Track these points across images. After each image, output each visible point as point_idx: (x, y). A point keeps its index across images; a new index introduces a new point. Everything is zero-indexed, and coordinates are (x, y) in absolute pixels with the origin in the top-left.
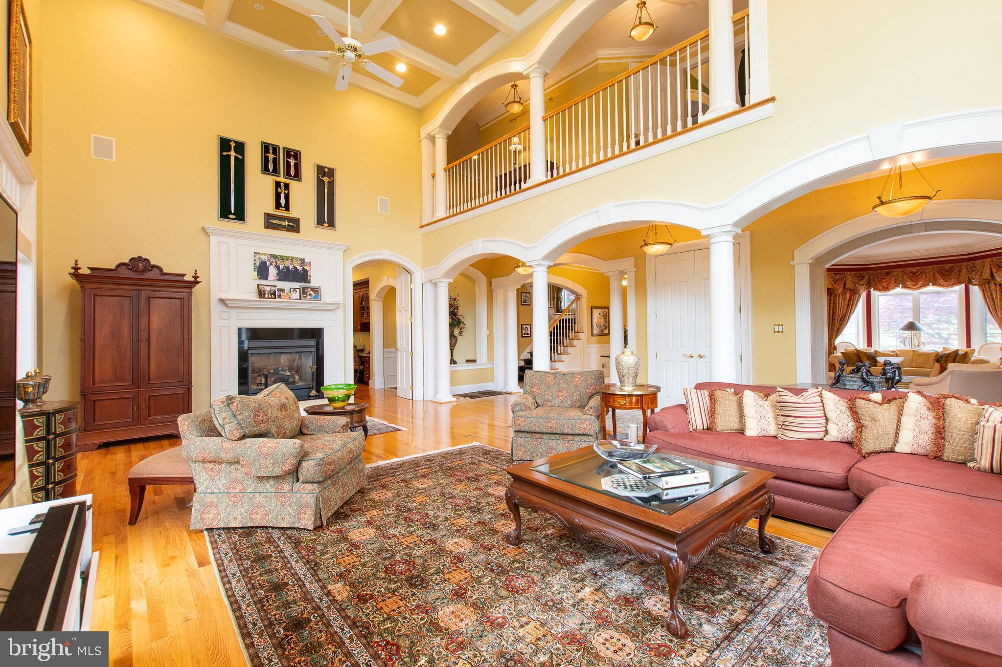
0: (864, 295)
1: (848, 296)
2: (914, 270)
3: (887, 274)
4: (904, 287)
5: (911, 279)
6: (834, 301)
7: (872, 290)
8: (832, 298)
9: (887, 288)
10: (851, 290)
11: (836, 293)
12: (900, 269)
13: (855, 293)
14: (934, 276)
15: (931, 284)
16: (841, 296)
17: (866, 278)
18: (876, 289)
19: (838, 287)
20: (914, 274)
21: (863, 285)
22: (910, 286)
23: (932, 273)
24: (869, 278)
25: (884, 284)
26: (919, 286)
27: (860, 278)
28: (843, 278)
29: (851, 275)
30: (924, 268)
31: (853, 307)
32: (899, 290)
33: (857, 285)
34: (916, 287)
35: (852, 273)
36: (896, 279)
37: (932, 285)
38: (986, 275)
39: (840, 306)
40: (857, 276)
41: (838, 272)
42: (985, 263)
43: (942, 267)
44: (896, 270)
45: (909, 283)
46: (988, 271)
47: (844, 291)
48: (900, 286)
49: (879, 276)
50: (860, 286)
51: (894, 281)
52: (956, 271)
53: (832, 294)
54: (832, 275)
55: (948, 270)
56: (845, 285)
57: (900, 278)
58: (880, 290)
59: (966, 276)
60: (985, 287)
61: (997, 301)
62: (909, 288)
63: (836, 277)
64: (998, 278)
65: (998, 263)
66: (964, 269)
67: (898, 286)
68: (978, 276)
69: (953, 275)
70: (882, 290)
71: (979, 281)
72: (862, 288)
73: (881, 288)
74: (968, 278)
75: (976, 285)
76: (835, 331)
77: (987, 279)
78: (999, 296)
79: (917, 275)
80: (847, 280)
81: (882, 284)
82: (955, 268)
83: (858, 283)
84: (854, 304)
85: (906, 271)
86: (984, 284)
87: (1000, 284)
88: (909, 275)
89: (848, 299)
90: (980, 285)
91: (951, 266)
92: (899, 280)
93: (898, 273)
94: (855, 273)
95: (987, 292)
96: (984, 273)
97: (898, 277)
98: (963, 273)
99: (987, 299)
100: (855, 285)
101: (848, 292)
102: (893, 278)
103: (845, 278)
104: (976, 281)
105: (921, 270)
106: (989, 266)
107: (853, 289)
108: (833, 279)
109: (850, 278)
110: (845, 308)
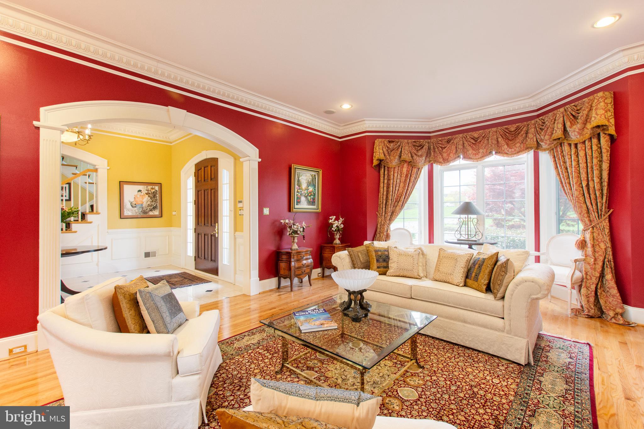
0: (424, 169)
1: (405, 170)
2: (476, 135)
3: (448, 142)
4: (466, 157)
5: (472, 147)
6: (388, 176)
7: (434, 164)
8: (386, 172)
9: (447, 159)
10: (408, 163)
11: (390, 165)
12: (461, 135)
13: (412, 164)
14: (498, 141)
15: (494, 152)
16: (396, 169)
18: (437, 162)
19: (392, 158)
20: (475, 139)
21: (421, 156)
22: (471, 156)
23: (495, 137)
24: (429, 148)
25: (445, 155)
26: (480, 155)
27: (420, 148)
28: (399, 146)
29: (408, 143)
30: (487, 131)
31: (411, 184)
32: (461, 162)
33: (415, 157)
35: (410, 141)
36: (456, 147)
37: (496, 153)
38: (558, 133)
39: (395, 183)
40: (414, 146)
41: (393, 140)
42: (558, 115)
43: (506, 128)
44: (457, 135)
45: (470, 152)
46: (560, 126)
47: (401, 163)
48: (461, 156)
49: (440, 145)
50: (418, 158)
51: (454, 151)
52: (522, 132)
53: (386, 168)
54: (386, 142)
55: (513, 133)
56: (400, 157)
57: (461, 147)
58: (440, 162)
59: (535, 138)
60: (557, 151)
61: (572, 171)
62: (470, 158)
63: (390, 146)
64: (573, 134)
65: (574, 113)
66: (533, 130)
67: (459, 157)
68: (547, 137)
69: (520, 138)
70: (442, 163)
71: (550, 144)
72: (421, 161)
73: (441, 160)
74: (537, 141)
75: (545, 150)
76: (390, 214)
77: (559, 139)
78: (574, 163)
79: (479, 141)
80: (403, 150)
81: (442, 156)
82: (521, 130)
83: (416, 155)
84: (411, 180)
85: (468, 137)
86: (556, 148)
87: (576, 145)
88: (470, 141)
89: (405, 174)
90: (551, 150)
91: (518, 126)
92: (458, 148)
93: (458, 139)
94: (414, 142)
95: (559, 159)
96: (556, 131)
97: (458, 145)
98: (530, 135)
99: (559, 168)
100: (412, 157)
101: (405, 165)
102: (454, 147)
103: (401, 147)
104: (546, 144)
105: (483, 135)
106: (562, 119)
107: (410, 162)
108: (387, 148)
109: (407, 148)
110: (402, 185)
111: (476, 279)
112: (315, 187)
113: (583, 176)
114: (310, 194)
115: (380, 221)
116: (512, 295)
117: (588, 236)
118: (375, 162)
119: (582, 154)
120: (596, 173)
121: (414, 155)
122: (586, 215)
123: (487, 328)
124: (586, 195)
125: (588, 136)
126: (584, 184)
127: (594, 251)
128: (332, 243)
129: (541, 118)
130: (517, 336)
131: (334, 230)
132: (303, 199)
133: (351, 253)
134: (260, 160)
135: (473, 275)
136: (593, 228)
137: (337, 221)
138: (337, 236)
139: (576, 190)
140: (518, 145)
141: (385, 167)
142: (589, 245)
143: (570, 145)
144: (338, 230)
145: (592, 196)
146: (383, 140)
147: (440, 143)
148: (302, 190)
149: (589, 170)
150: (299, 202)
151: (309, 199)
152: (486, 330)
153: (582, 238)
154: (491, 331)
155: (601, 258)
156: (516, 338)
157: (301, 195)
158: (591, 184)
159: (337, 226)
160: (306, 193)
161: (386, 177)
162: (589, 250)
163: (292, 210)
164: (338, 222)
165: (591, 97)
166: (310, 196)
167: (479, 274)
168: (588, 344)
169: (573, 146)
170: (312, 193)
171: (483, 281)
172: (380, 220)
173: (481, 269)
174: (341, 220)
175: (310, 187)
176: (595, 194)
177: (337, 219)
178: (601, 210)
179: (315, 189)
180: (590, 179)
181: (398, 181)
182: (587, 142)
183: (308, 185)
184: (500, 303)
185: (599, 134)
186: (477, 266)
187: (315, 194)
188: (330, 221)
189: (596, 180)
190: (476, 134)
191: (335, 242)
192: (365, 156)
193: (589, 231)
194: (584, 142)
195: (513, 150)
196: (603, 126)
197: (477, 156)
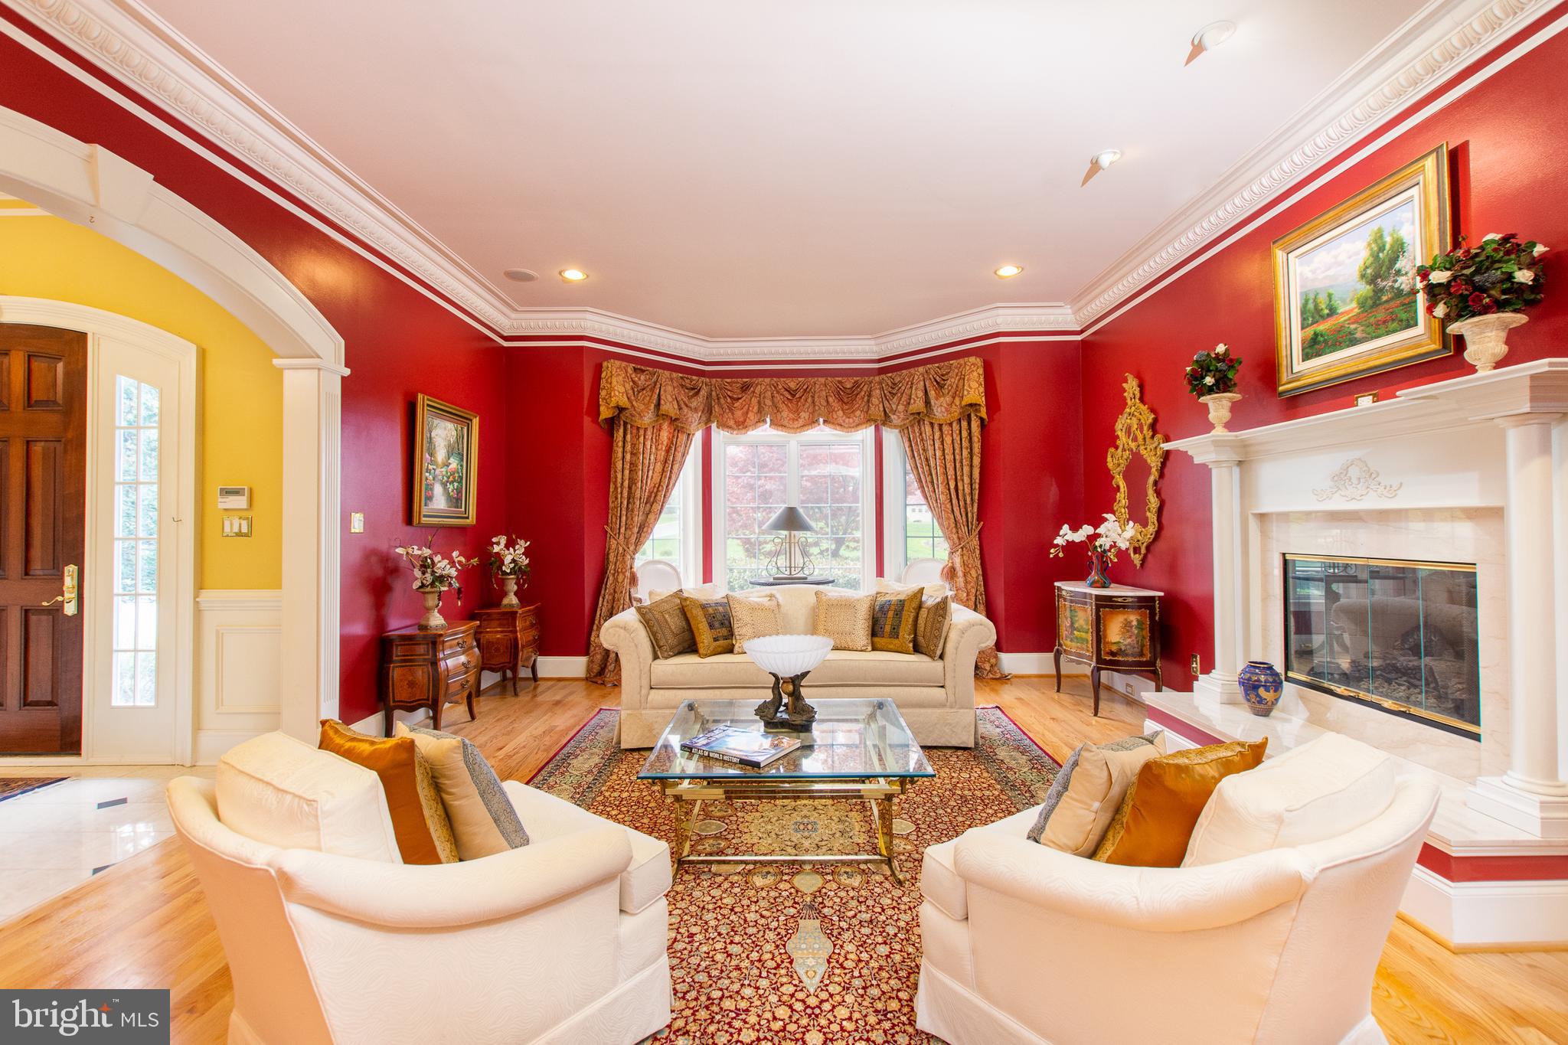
0: (698, 437)
1: (665, 435)
3: (745, 388)
4: (776, 423)
5: (787, 406)
6: (633, 445)
7: (714, 426)
8: (629, 437)
9: (742, 423)
10: (673, 421)
11: (639, 423)
12: (767, 380)
13: (678, 426)
14: (828, 402)
16: (649, 433)
17: (703, 393)
18: (722, 425)
19: (642, 407)
20: (792, 393)
21: (696, 411)
22: (785, 423)
23: (824, 393)
24: (709, 396)
25: (738, 414)
26: (801, 422)
27: (692, 392)
28: (655, 383)
29: (672, 380)
30: (812, 380)
31: (676, 467)
32: (766, 430)
33: (685, 410)
34: (797, 424)
35: (675, 375)
36: (759, 404)
37: (825, 422)
38: (918, 405)
39: (647, 462)
40: (682, 386)
41: (643, 367)
42: (916, 377)
43: (840, 382)
44: (760, 379)
45: (785, 414)
46: (921, 394)
47: (657, 421)
48: (768, 420)
49: (729, 393)
50: (690, 415)
51: (756, 408)
52: (863, 393)
53: (629, 426)
54: (630, 371)
55: (848, 391)
56: (658, 405)
57: (768, 402)
58: (730, 427)
59: (881, 405)
60: (914, 432)
61: (936, 464)
62: (782, 425)
63: (639, 379)
64: (939, 410)
65: (938, 378)
66: (878, 391)
67: (764, 421)
68: (901, 408)
69: (859, 402)
70: (733, 429)
71: (904, 419)
72: (694, 419)
73: (731, 423)
74: (885, 410)
75: (895, 427)
76: (636, 530)
77: (919, 414)
78: (938, 454)
79: (797, 396)
80: (662, 393)
81: (733, 414)
82: (861, 389)
83: (687, 406)
84: (676, 458)
85: (780, 387)
86: (912, 426)
87: (940, 426)
88: (783, 395)
89: (665, 443)
90: (903, 429)
91: (856, 382)
92: (765, 404)
93: (763, 387)
94: (681, 378)
95: (917, 444)
96: (915, 400)
97: (764, 398)
98: (875, 401)
99: (917, 458)
100: (680, 409)
101: (665, 426)
102: (754, 401)
103: (658, 386)
104: (899, 418)
105: (805, 387)
106: (922, 383)
107: (676, 419)
108: (631, 384)
109: (670, 388)
110: (659, 467)
111: (895, 633)
112: (462, 460)
113: (951, 472)
114: (451, 479)
115: (614, 547)
116: (957, 648)
117: (958, 560)
118: (605, 413)
119: (948, 440)
120: (966, 469)
121: (683, 406)
122: (954, 530)
123: (925, 707)
124: (955, 501)
125: (956, 415)
126: (952, 486)
127: (966, 582)
128: (498, 604)
129: (890, 375)
130: (962, 708)
131: (508, 571)
132: (438, 489)
133: (647, 616)
134: (347, 372)
135: (888, 628)
136: (962, 548)
137: (511, 549)
138: (512, 586)
139: (942, 493)
140: (858, 413)
141: (625, 424)
142: (960, 574)
143: (932, 424)
144: (517, 570)
145: (962, 503)
146: (624, 364)
147: (729, 388)
148: (437, 466)
149: (958, 465)
150: (430, 498)
151: (450, 490)
152: (923, 710)
153: (950, 565)
154: (929, 711)
155: (974, 591)
156: (962, 711)
157: (434, 479)
158: (960, 484)
159: (513, 561)
160: (444, 473)
161: (628, 448)
162: (960, 580)
163: (416, 521)
164: (515, 551)
165: (961, 361)
166: (452, 482)
167: (899, 626)
168: (997, 707)
169: (936, 428)
170: (456, 475)
171: (906, 636)
172: (613, 543)
173: (900, 618)
174: (522, 545)
175: (452, 460)
176: (965, 501)
177: (510, 544)
178: (972, 525)
179: (462, 466)
180: (959, 478)
181: (652, 458)
182: (954, 424)
183: (448, 452)
184: (939, 664)
185: (969, 416)
186: (891, 614)
187: (462, 478)
188: (496, 549)
189: (967, 480)
190: (792, 383)
191: (505, 601)
192: (583, 394)
193: (958, 553)
194: (951, 424)
195: (851, 420)
196: (976, 404)
197: (796, 422)
